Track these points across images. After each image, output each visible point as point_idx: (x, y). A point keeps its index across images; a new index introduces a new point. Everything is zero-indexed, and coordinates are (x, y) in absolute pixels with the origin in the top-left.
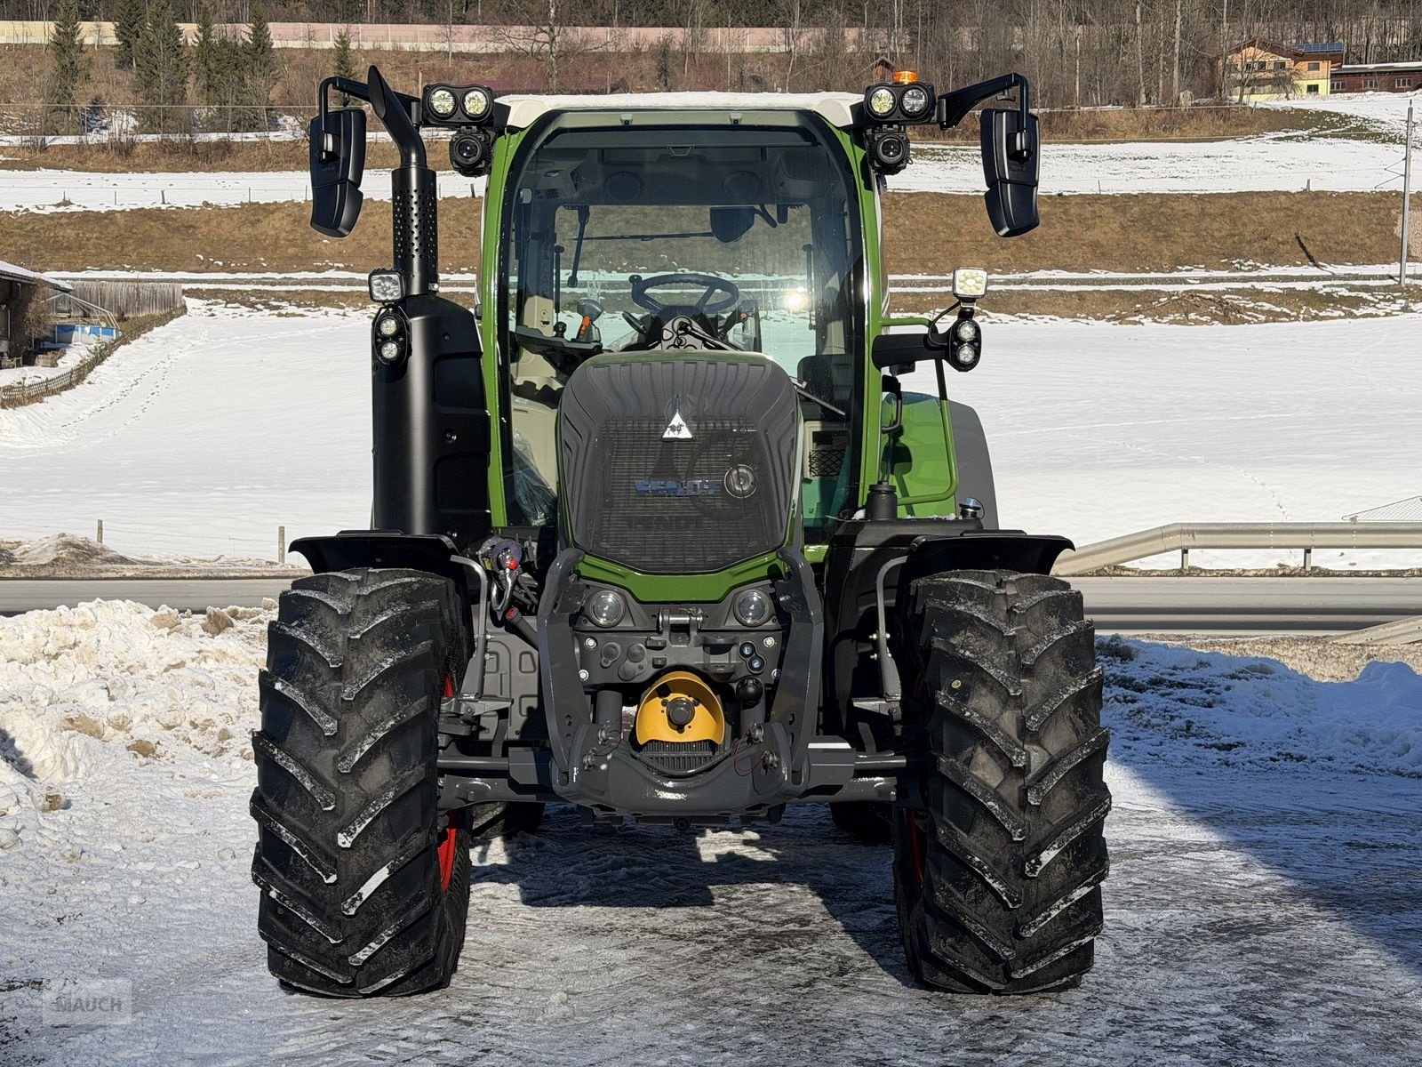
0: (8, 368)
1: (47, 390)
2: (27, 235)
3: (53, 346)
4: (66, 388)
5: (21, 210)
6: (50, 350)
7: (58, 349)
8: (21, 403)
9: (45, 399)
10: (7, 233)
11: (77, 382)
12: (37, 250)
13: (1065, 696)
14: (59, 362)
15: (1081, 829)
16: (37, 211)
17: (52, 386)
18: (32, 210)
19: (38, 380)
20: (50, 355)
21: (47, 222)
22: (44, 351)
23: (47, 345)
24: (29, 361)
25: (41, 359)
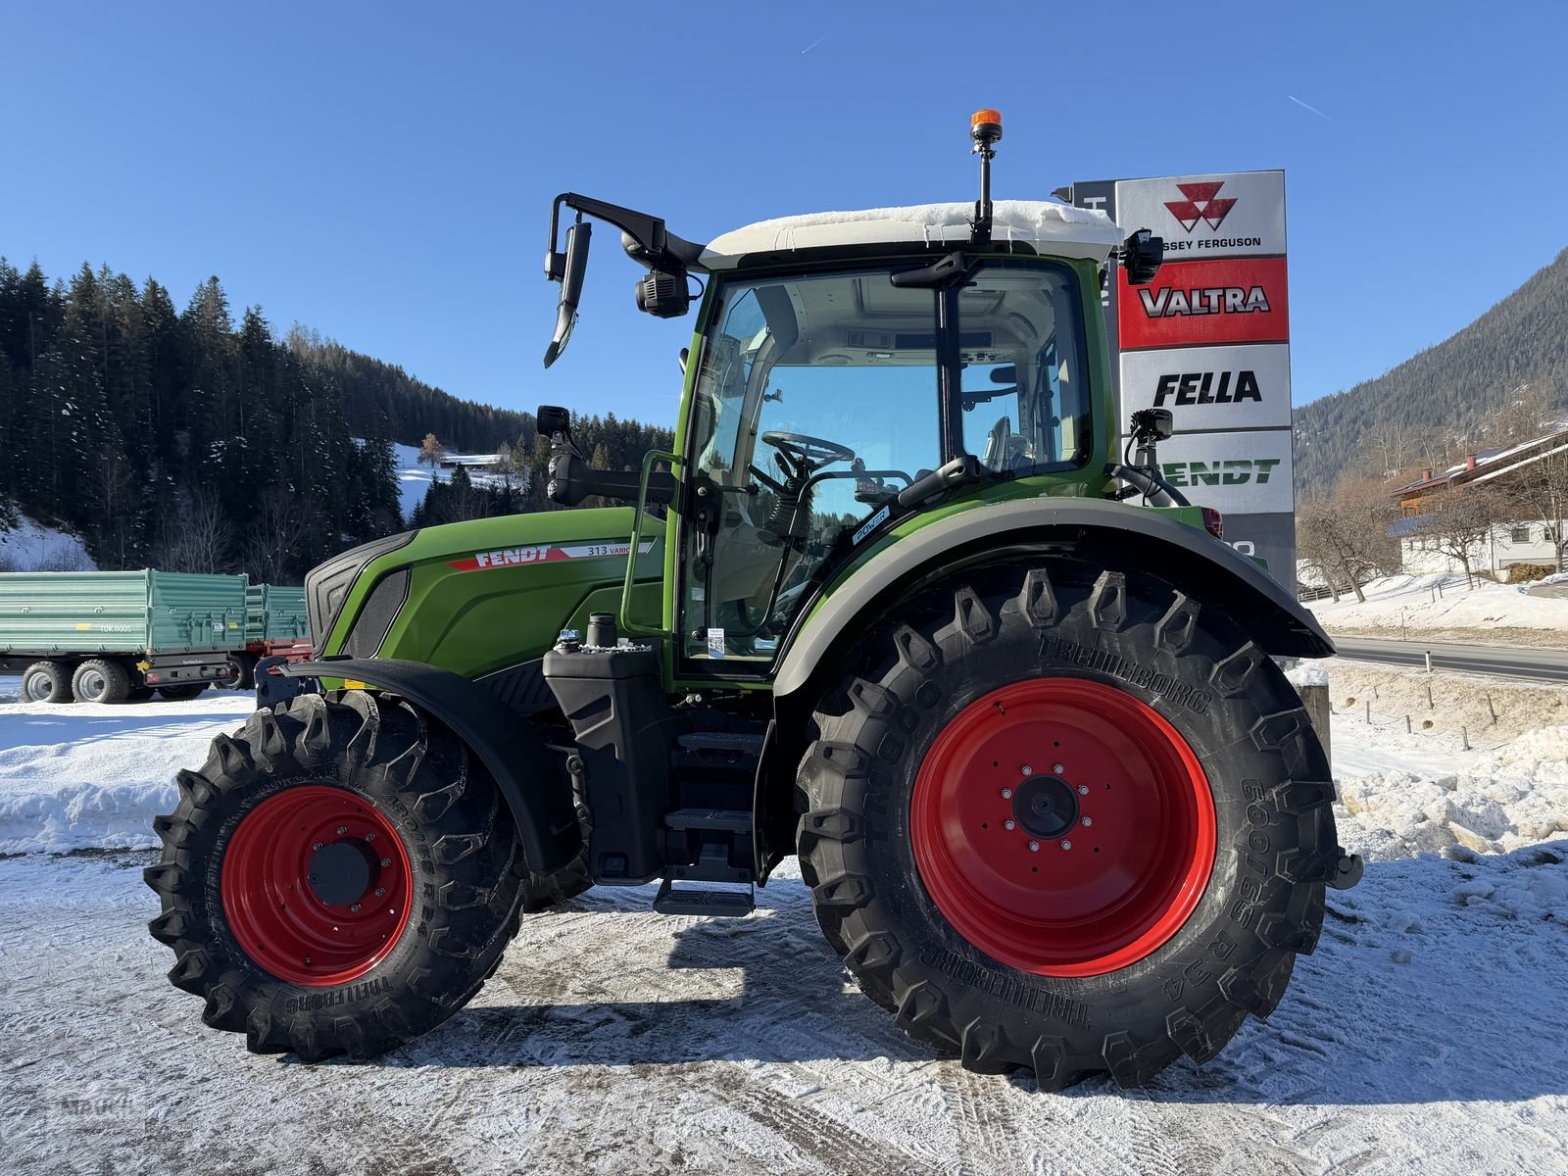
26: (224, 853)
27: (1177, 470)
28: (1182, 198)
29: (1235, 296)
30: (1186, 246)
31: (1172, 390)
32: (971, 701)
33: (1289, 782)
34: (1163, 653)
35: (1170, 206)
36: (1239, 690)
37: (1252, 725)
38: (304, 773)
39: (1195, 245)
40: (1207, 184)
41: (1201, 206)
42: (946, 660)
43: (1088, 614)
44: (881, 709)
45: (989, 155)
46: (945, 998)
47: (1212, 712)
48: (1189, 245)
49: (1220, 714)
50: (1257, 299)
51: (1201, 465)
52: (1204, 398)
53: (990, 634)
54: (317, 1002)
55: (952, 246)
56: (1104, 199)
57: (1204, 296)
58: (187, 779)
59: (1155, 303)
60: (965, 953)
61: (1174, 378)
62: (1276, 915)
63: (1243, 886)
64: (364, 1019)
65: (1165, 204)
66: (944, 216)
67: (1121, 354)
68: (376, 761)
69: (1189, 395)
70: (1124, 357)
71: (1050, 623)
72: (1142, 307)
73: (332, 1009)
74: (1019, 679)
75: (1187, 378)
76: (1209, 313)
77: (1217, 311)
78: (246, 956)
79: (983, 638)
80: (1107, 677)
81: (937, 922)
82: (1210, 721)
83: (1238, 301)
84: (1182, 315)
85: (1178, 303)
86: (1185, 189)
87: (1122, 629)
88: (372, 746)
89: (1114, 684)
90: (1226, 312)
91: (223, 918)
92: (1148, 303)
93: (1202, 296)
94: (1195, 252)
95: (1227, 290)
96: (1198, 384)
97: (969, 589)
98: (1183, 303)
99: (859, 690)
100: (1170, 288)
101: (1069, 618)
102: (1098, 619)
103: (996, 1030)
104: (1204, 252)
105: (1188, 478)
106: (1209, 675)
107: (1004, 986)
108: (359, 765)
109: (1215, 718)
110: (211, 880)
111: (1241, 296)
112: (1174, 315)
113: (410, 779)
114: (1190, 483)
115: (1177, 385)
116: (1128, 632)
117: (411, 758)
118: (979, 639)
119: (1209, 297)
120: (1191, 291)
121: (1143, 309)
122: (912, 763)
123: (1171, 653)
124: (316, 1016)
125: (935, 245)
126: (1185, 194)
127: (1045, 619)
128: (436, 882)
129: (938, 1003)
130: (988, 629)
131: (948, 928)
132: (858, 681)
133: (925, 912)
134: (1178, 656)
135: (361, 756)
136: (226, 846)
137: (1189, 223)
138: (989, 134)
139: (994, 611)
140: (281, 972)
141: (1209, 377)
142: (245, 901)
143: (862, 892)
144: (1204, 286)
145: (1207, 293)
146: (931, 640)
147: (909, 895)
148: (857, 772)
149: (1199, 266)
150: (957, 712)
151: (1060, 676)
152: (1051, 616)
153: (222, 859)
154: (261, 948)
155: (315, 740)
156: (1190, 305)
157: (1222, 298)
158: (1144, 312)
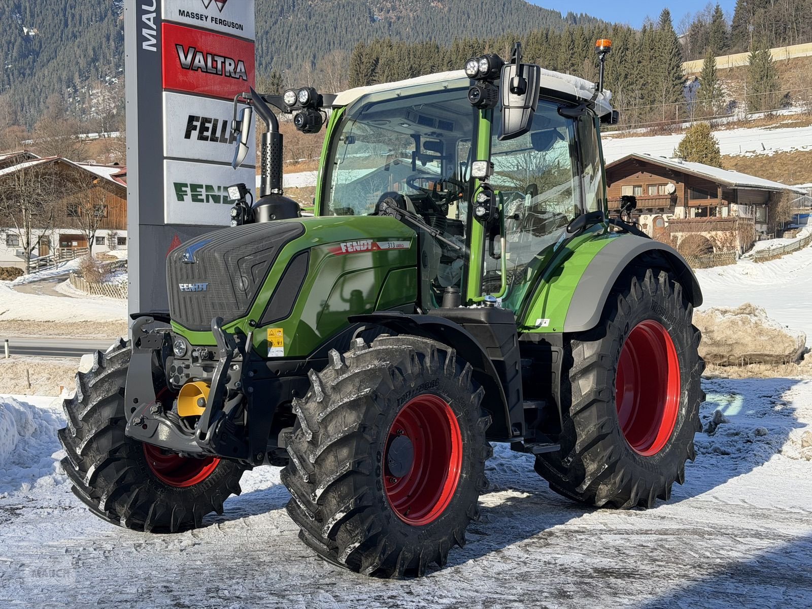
0: (765, 239)
1: (785, 251)
2: (795, 164)
3: (796, 226)
4: (796, 250)
5: (794, 150)
6: (792, 229)
7: (797, 228)
8: (767, 260)
9: (782, 257)
10: (784, 164)
11: (804, 246)
12: (800, 172)
13: (340, 404)
14: (797, 235)
15: (333, 479)
16: (802, 150)
17: (787, 249)
18: (799, 149)
19: (780, 246)
20: (792, 231)
21: (807, 155)
22: (789, 230)
23: (793, 225)
24: (779, 235)
25: (786, 234)
27: (198, 190)
29: (230, 64)
31: (195, 128)
37: (693, 338)
42: (632, 311)
43: (662, 290)
47: (684, 333)
48: (206, 18)
49: (687, 333)
50: (241, 70)
51: (211, 188)
52: (214, 137)
55: (583, 101)
59: (186, 58)
61: (197, 118)
67: (164, 93)
69: (205, 134)
72: (178, 59)
75: (204, 120)
76: (217, 74)
77: (221, 73)
80: (661, 319)
83: (232, 68)
84: (201, 71)
85: (199, 62)
89: (661, 322)
90: (226, 76)
92: (182, 56)
93: (213, 60)
94: (209, 25)
95: (227, 60)
96: (210, 126)
98: (202, 62)
100: (196, 49)
101: (658, 292)
102: (664, 292)
104: (214, 26)
105: (204, 197)
106: (685, 317)
109: (685, 336)
111: (233, 66)
112: (197, 70)
114: (205, 201)
115: (198, 124)
119: (217, 61)
120: (207, 54)
121: (178, 61)
125: (579, 98)
134: (679, 309)
141: (215, 122)
145: (216, 58)
148: (611, 367)
149: (211, 36)
151: (650, 318)
156: (206, 65)
157: (223, 64)
158: (179, 63)
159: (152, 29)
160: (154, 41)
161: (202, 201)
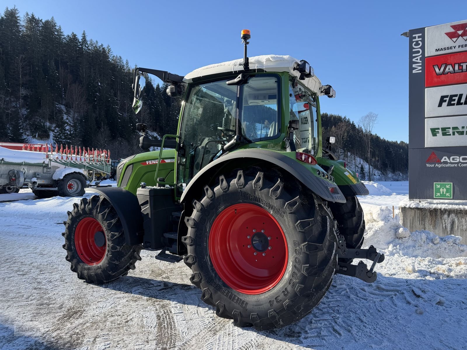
26: (75, 231)
27: (447, 130)
28: (452, 30)
30: (453, 48)
31: (445, 101)
32: (224, 209)
33: (307, 243)
34: (272, 198)
35: (447, 34)
36: (293, 211)
37: (296, 223)
38: (87, 214)
39: (457, 47)
40: (463, 24)
41: (460, 32)
42: (216, 196)
43: (252, 184)
44: (200, 209)
45: (247, 43)
46: (211, 293)
47: (285, 217)
48: (455, 47)
49: (288, 218)
51: (457, 128)
52: (459, 103)
53: (227, 189)
54: (89, 269)
55: (240, 72)
56: (421, 34)
57: (460, 66)
58: (69, 213)
59: (440, 70)
60: (219, 282)
61: (447, 96)
62: (301, 285)
63: (293, 274)
64: (97, 275)
65: (445, 33)
66: (238, 63)
67: (426, 89)
68: (99, 213)
69: (453, 102)
70: (427, 90)
71: (242, 187)
72: (434, 72)
73: (91, 271)
74: (236, 203)
75: (452, 96)
76: (462, 72)
78: (78, 256)
79: (225, 190)
80: (259, 205)
81: (213, 272)
82: (285, 220)
84: (451, 73)
85: (449, 69)
86: (453, 27)
87: (261, 190)
88: (99, 209)
89: (261, 206)
91: (75, 246)
92: (437, 70)
93: (459, 66)
94: (457, 50)
96: (457, 98)
97: (223, 176)
98: (451, 69)
99: (195, 203)
100: (446, 64)
101: (247, 186)
102: (254, 186)
103: (223, 305)
104: (461, 49)
105: (451, 133)
106: (284, 206)
107: (227, 293)
108: (96, 213)
109: (286, 220)
110: (72, 237)
112: (447, 74)
113: (105, 218)
114: (452, 134)
115: (448, 99)
116: (262, 191)
117: (106, 213)
118: (224, 190)
119: (462, 66)
120: (455, 64)
122: (209, 225)
123: (274, 198)
124: (88, 272)
125: (235, 72)
126: (454, 29)
127: (241, 186)
128: (109, 244)
129: (210, 295)
130: (226, 188)
131: (216, 274)
132: (195, 201)
133: (210, 268)
134: (276, 199)
135: (97, 211)
136: (75, 229)
137: (454, 39)
138: (246, 37)
139: (228, 182)
140: (84, 260)
141: (461, 95)
142: (80, 242)
143: (193, 260)
144: (461, 62)
145: (461, 64)
146: (213, 190)
147: (206, 263)
148: (194, 226)
149: (458, 55)
150: (221, 212)
151: (247, 203)
152: (242, 185)
153: (75, 232)
154: (82, 254)
155: (89, 206)
156: (454, 69)
158: (435, 74)
159: (419, 63)
160: (420, 68)
161: (450, 135)
